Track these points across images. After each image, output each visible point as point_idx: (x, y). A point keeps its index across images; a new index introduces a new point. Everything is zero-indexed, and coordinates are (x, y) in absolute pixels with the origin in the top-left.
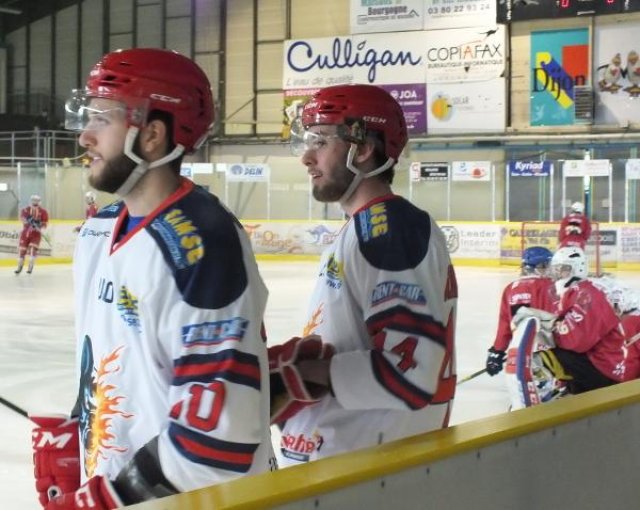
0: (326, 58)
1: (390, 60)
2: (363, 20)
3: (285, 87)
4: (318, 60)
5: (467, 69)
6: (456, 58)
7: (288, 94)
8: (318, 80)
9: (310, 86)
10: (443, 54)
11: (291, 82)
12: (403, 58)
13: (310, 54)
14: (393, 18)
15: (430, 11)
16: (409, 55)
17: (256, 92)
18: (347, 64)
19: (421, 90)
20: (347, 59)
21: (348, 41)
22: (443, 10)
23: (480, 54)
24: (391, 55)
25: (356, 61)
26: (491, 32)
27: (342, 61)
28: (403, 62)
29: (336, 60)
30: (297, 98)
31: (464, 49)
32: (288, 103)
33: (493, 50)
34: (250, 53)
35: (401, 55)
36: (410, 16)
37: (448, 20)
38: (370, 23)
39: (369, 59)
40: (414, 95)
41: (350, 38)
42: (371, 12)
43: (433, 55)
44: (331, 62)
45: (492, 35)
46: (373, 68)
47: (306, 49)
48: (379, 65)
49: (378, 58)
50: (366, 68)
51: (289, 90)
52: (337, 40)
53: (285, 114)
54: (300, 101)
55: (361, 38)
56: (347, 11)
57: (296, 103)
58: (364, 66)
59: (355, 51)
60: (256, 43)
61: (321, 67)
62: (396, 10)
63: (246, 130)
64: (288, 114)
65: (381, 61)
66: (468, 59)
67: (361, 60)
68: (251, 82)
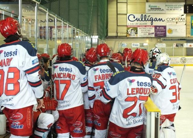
0: (139, 19)
1: (156, 20)
2: (149, 10)
3: (128, 25)
4: (137, 19)
5: (177, 23)
6: (174, 20)
7: (128, 27)
8: (137, 24)
9: (134, 25)
10: (171, 19)
11: (129, 24)
12: (160, 20)
13: (134, 17)
14: (158, 11)
15: (167, 10)
16: (162, 19)
17: (117, 25)
18: (145, 20)
19: (165, 27)
20: (145, 19)
21: (145, 15)
22: (170, 10)
23: (180, 20)
24: (157, 19)
25: (148, 20)
26: (182, 15)
27: (143, 20)
28: (160, 21)
29: (142, 19)
31: (176, 18)
32: (128, 29)
33: (183, 19)
34: (116, 16)
35: (159, 19)
36: (162, 10)
37: (172, 12)
38: (151, 11)
39: (151, 19)
40: (163, 28)
41: (146, 14)
42: (151, 9)
43: (168, 19)
44: (140, 20)
45: (183, 16)
46: (152, 22)
47: (133, 16)
48: (154, 21)
49: (154, 19)
50: (150, 22)
51: (129, 26)
52: (142, 15)
53: (127, 31)
54: (132, 29)
55: (149, 15)
56: (145, 8)
57: (130, 29)
58: (150, 21)
59: (147, 17)
60: (117, 14)
61: (137, 21)
62: (158, 9)
63: (115, 34)
64: (129, 31)
65: (154, 20)
66: (177, 21)
67: (149, 20)
68: (116, 23)
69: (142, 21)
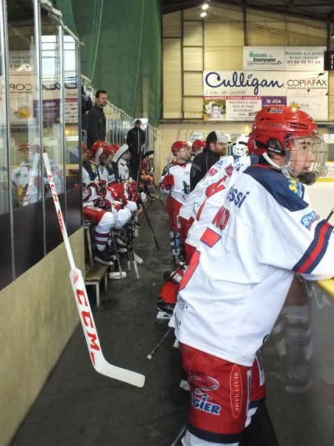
0: (229, 81)
1: (266, 84)
2: (250, 64)
3: (205, 95)
4: (224, 82)
5: (308, 91)
6: (303, 85)
7: (206, 98)
8: (224, 92)
9: (219, 95)
10: (296, 83)
11: (208, 93)
12: (273, 84)
13: (219, 79)
14: (268, 64)
15: (288, 62)
16: (277, 82)
17: (183, 96)
18: (241, 85)
19: (283, 100)
20: (242, 83)
21: (242, 74)
22: (295, 62)
23: (315, 84)
24: (266, 82)
25: (247, 84)
26: (321, 74)
27: (238, 83)
28: (273, 86)
29: (235, 83)
30: (212, 101)
31: (307, 81)
32: (206, 103)
33: (322, 83)
34: (180, 77)
35: (272, 82)
36: (277, 64)
37: (300, 66)
38: (254, 66)
39: (254, 83)
40: (280, 102)
41: (243, 72)
42: (254, 60)
43: (290, 83)
44: (232, 83)
45: (321, 76)
46: (257, 88)
47: (217, 76)
48: (260, 87)
49: (260, 83)
50: (253, 88)
52: (235, 73)
53: (204, 108)
54: (214, 102)
55: (250, 73)
56: (241, 58)
57: (211, 103)
58: (252, 87)
59: (246, 79)
60: (183, 72)
61: (226, 86)
62: (269, 60)
63: (177, 115)
64: (207, 109)
65: (261, 84)
66: (309, 86)
67: (250, 83)
68: (180, 92)
69: (235, 87)
